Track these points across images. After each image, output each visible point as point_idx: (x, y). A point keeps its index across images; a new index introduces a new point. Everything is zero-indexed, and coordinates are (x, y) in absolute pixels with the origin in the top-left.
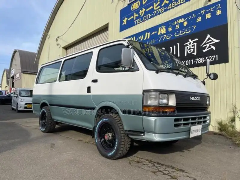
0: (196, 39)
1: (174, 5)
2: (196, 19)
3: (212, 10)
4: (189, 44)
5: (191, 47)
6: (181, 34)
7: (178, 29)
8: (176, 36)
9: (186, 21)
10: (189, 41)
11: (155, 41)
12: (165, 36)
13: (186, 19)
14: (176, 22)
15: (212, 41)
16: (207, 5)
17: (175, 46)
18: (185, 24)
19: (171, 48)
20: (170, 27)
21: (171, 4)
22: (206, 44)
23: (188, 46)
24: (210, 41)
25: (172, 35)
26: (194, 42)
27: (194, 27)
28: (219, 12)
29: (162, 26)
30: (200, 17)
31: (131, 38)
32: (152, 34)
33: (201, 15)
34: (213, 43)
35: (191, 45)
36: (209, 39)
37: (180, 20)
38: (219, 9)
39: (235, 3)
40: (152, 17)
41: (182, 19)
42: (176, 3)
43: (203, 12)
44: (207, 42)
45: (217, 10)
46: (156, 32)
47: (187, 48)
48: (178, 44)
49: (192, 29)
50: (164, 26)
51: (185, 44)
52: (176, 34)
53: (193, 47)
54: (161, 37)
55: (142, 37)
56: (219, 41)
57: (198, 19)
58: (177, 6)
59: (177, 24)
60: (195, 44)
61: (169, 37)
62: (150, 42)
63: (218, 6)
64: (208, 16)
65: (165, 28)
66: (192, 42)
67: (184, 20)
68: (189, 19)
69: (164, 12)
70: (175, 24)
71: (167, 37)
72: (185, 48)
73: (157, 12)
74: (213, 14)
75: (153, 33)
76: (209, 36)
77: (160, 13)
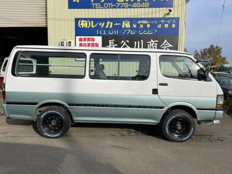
0: (157, 41)
1: (139, 6)
2: (157, 25)
3: (169, 22)
4: (151, 43)
5: (153, 46)
6: (145, 33)
7: (142, 28)
8: (140, 33)
9: (149, 24)
10: (151, 41)
11: (118, 32)
12: (130, 30)
13: (149, 22)
14: (140, 21)
15: (168, 45)
16: (166, 17)
17: (139, 42)
18: (148, 26)
19: (135, 43)
20: (135, 24)
21: (135, 3)
22: (163, 46)
23: (149, 45)
24: (167, 44)
25: (136, 32)
26: (155, 43)
27: (155, 31)
28: (174, 26)
29: (126, 21)
30: (160, 25)
31: (87, 21)
32: (115, 24)
33: (161, 23)
34: (168, 46)
35: (153, 44)
36: (166, 43)
37: (144, 21)
38: (174, 23)
39: (185, 23)
40: (114, 7)
41: (146, 21)
42: (141, 5)
43: (163, 22)
44: (164, 45)
45: (173, 23)
46: (120, 24)
47: (150, 46)
48: (142, 41)
49: (154, 32)
50: (129, 21)
51: (148, 42)
52: (140, 32)
53: (154, 46)
54: (126, 30)
55: (102, 24)
56: (172, 46)
57: (159, 26)
58: (141, 7)
60: (156, 44)
61: (133, 33)
62: (113, 32)
63: (174, 21)
64: (166, 26)
65: (129, 23)
66: (154, 42)
67: (148, 22)
68: (152, 23)
69: (128, 8)
70: (140, 23)
71: (131, 32)
72: (148, 45)
73: (120, 4)
74: (170, 25)
75: (117, 24)
76: (166, 41)
77: (123, 7)
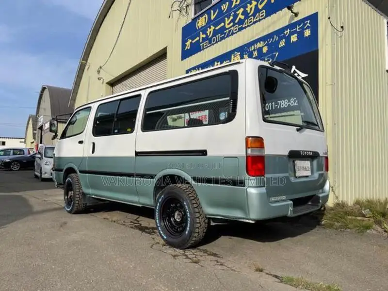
1: (252, 22)
2: (278, 42)
3: (299, 29)
9: (266, 45)
13: (266, 42)
14: (253, 47)
16: (293, 22)
18: (265, 49)
20: (246, 54)
21: (247, 20)
27: (276, 54)
28: (307, 33)
29: (236, 53)
30: (284, 40)
33: (284, 37)
37: (258, 44)
38: (308, 27)
39: (329, 18)
40: (223, 38)
41: (261, 42)
42: (254, 19)
43: (287, 33)
45: (306, 29)
46: (229, 61)
49: (273, 57)
50: (238, 52)
57: (281, 43)
58: (255, 23)
59: (254, 50)
63: (307, 23)
64: (294, 38)
65: (240, 55)
67: (264, 43)
68: (270, 42)
69: (238, 31)
70: (253, 49)
73: (229, 31)
74: (301, 34)
75: (224, 62)
77: (233, 34)
